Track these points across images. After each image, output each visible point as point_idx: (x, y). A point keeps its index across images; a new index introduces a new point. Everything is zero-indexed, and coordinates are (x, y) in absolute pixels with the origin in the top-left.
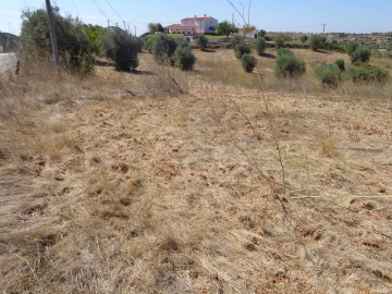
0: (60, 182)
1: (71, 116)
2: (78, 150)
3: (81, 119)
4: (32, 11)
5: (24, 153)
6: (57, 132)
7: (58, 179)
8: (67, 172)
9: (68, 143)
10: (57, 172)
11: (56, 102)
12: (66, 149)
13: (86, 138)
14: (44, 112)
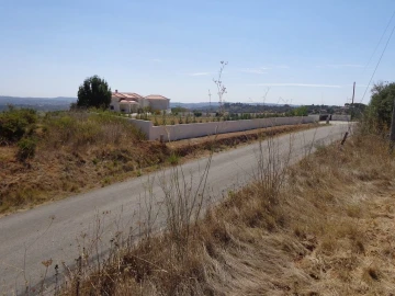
0: (313, 281)
1: (378, 200)
2: (361, 248)
3: (388, 208)
4: (384, 84)
5: (301, 228)
6: (351, 215)
7: (313, 276)
8: (329, 271)
9: (353, 235)
10: (318, 267)
11: (370, 180)
12: (346, 241)
13: (379, 237)
14: (351, 187)
